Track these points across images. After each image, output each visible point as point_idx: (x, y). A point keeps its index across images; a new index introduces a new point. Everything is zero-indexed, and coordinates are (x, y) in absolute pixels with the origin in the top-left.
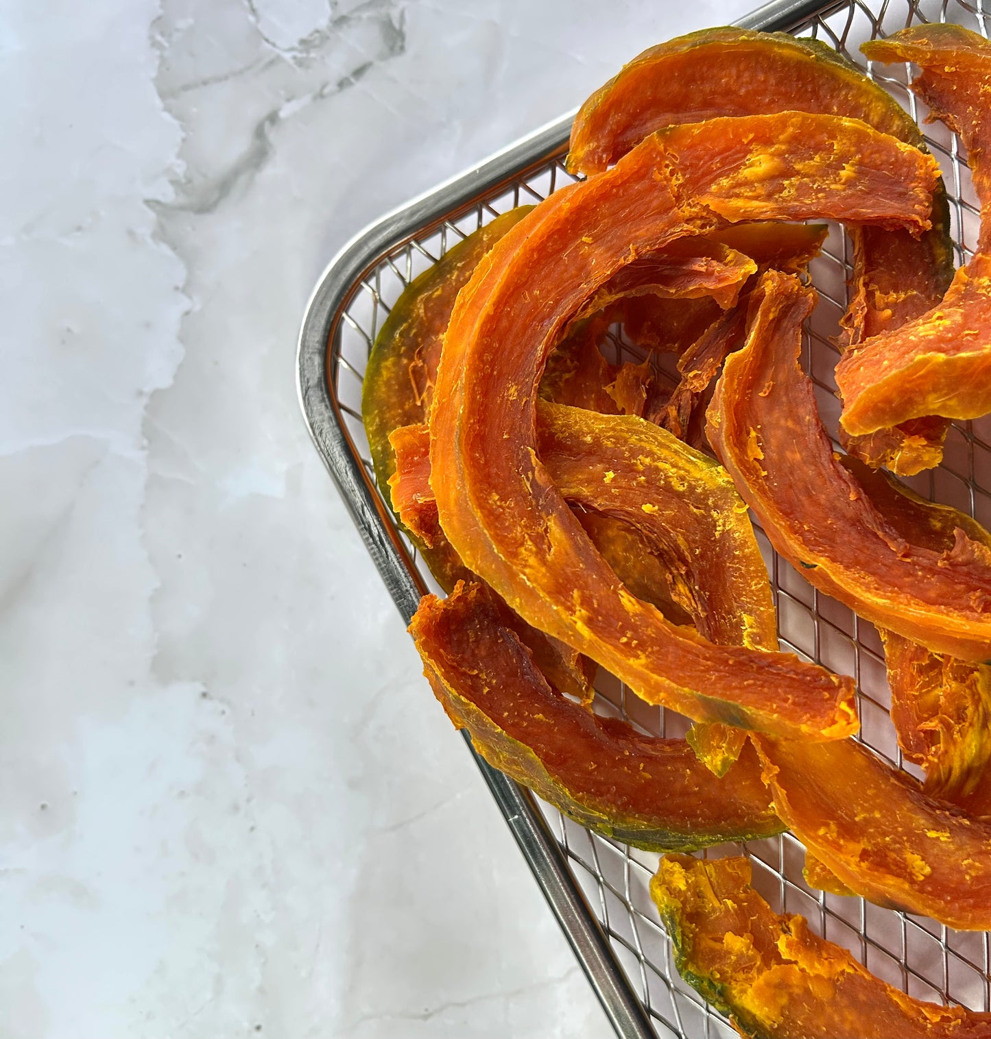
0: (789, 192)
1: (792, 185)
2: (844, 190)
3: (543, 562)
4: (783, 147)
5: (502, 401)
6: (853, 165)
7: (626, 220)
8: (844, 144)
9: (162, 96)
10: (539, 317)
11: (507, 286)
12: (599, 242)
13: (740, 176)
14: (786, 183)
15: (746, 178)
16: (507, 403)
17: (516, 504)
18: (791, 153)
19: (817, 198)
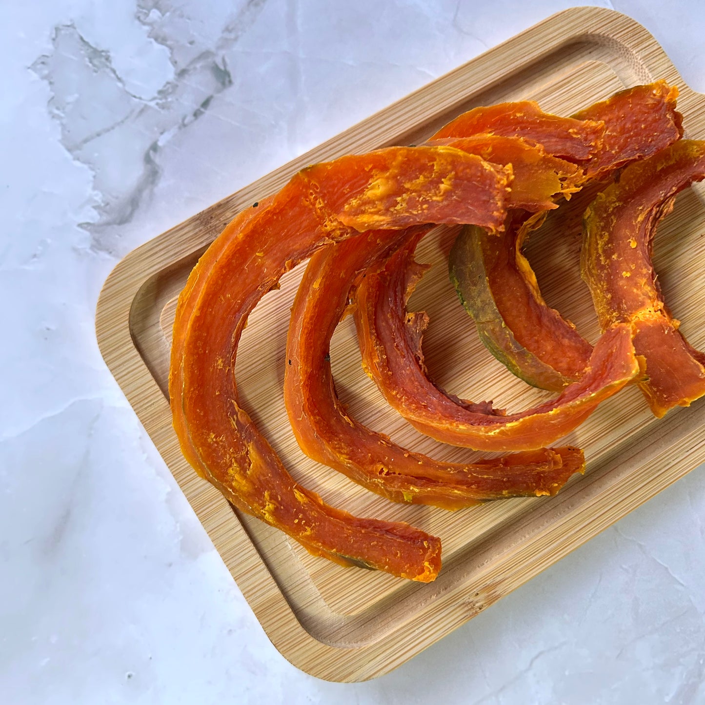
0: (401, 205)
1: (403, 200)
2: (442, 201)
3: (244, 476)
4: (396, 171)
5: (213, 370)
6: (450, 179)
7: (287, 236)
8: (442, 164)
10: (233, 311)
11: (207, 294)
12: (268, 255)
13: (364, 197)
14: (399, 199)
15: (369, 198)
16: (217, 371)
17: (227, 438)
18: (401, 175)
19: (422, 210)
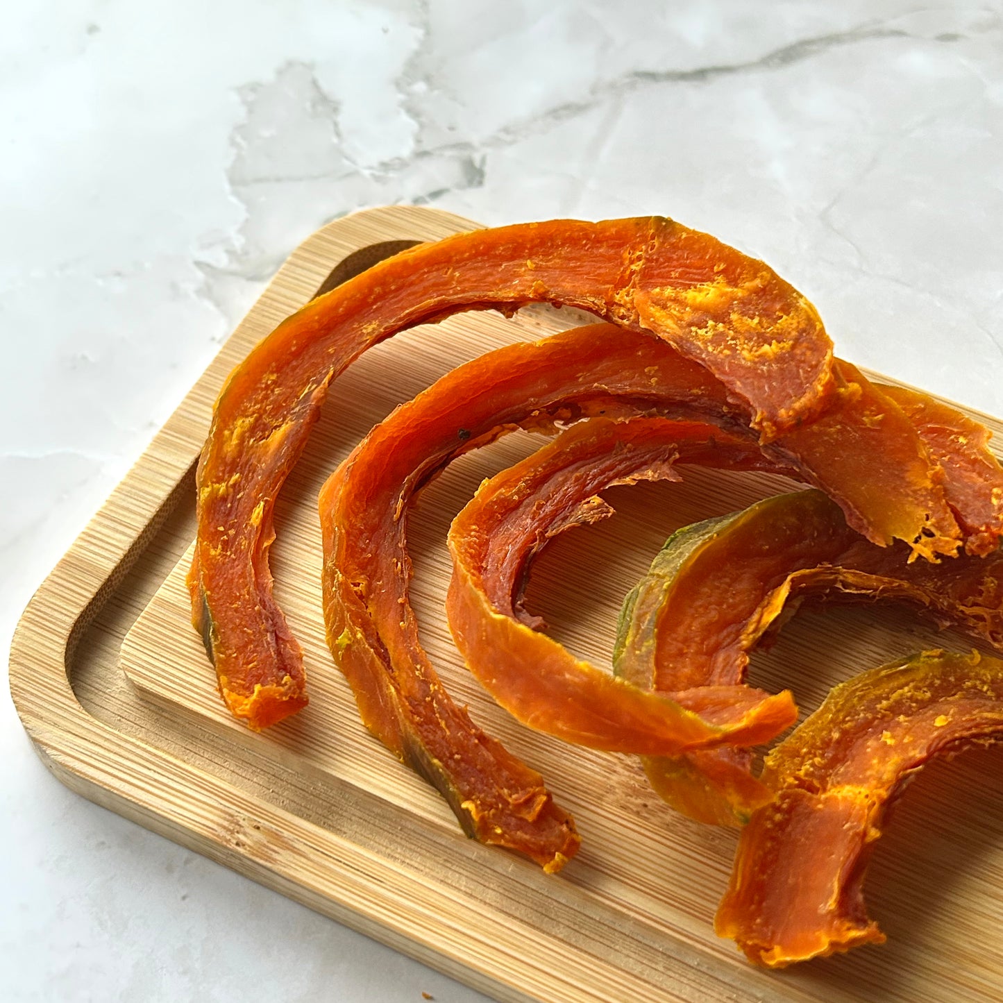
9: (232, 182)
